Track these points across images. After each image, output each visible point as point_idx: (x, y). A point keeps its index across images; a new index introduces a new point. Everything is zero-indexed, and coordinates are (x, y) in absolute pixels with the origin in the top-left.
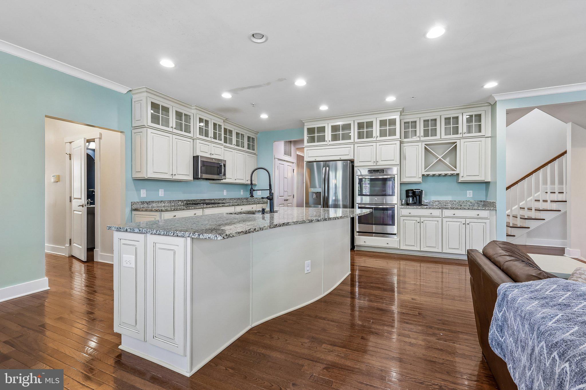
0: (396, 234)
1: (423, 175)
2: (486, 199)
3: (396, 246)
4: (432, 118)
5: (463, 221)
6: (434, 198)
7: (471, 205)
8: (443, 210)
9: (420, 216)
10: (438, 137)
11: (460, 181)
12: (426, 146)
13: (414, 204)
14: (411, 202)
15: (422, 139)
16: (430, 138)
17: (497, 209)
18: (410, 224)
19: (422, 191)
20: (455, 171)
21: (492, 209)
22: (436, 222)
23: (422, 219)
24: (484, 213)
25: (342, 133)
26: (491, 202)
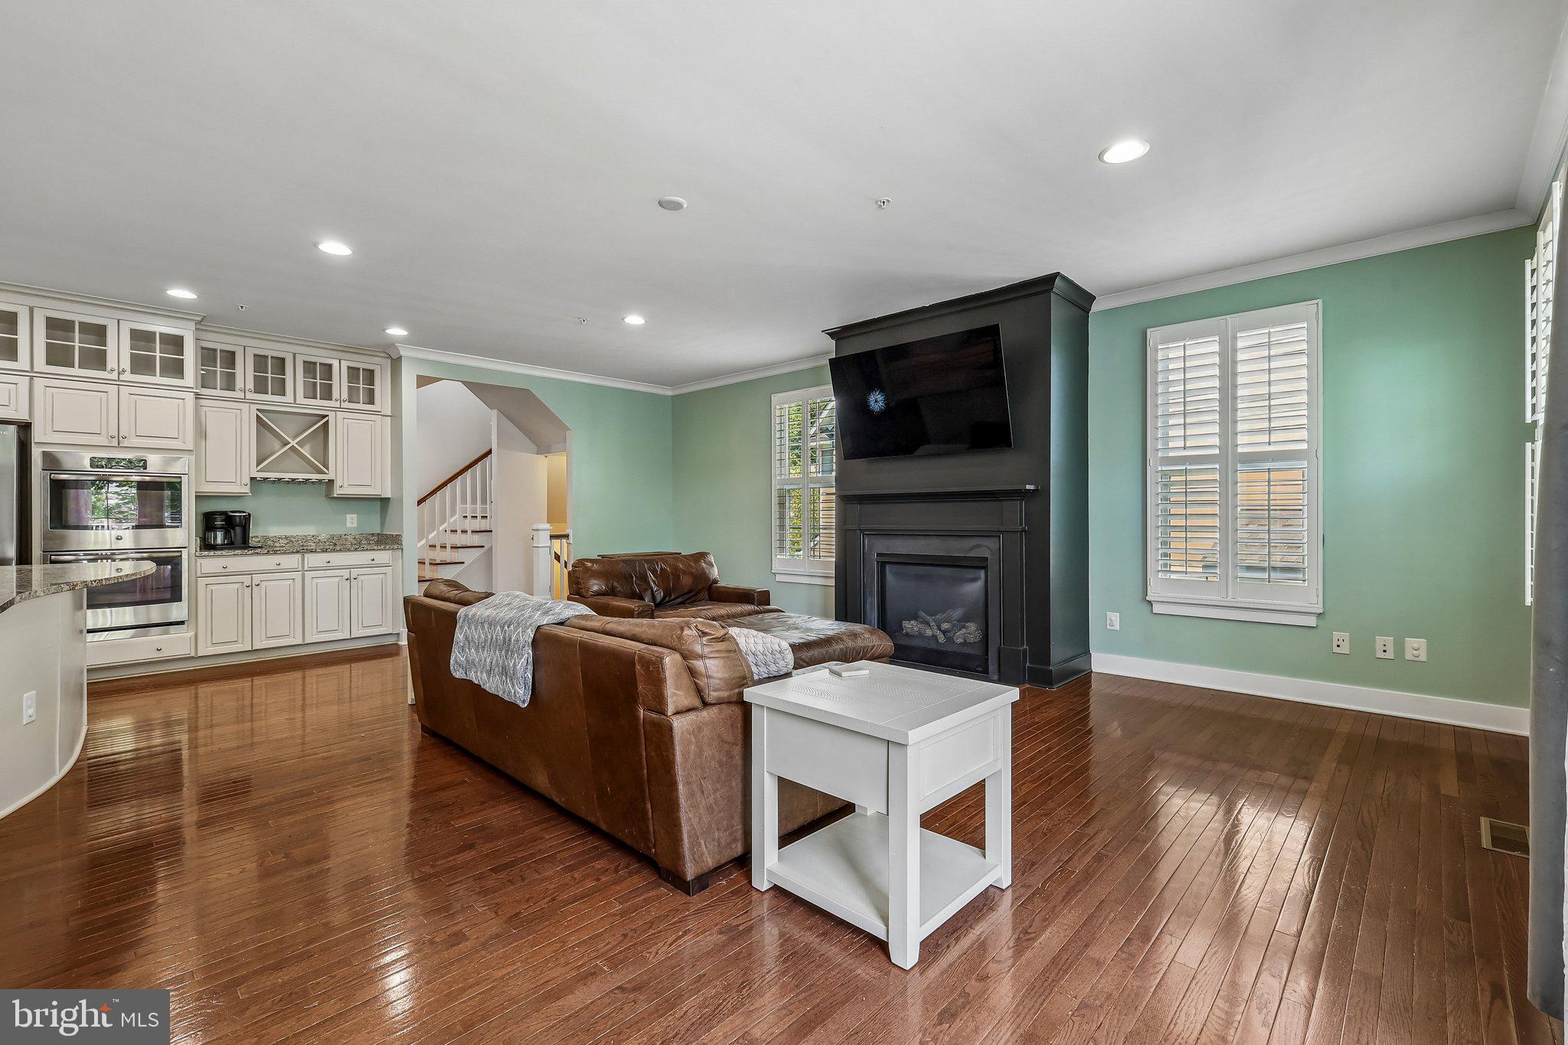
0: (183, 622)
1: (252, 479)
2: (382, 530)
3: (185, 650)
4: (274, 355)
5: (346, 573)
6: (274, 531)
7: (354, 542)
8: (305, 555)
9: (251, 572)
10: (289, 398)
11: (335, 496)
12: (258, 413)
13: (230, 545)
14: (219, 541)
16: (269, 397)
17: (404, 548)
18: (226, 592)
19: (249, 515)
20: (326, 474)
21: (396, 547)
22: (290, 582)
23: (257, 579)
24: (383, 556)
26: (392, 535)
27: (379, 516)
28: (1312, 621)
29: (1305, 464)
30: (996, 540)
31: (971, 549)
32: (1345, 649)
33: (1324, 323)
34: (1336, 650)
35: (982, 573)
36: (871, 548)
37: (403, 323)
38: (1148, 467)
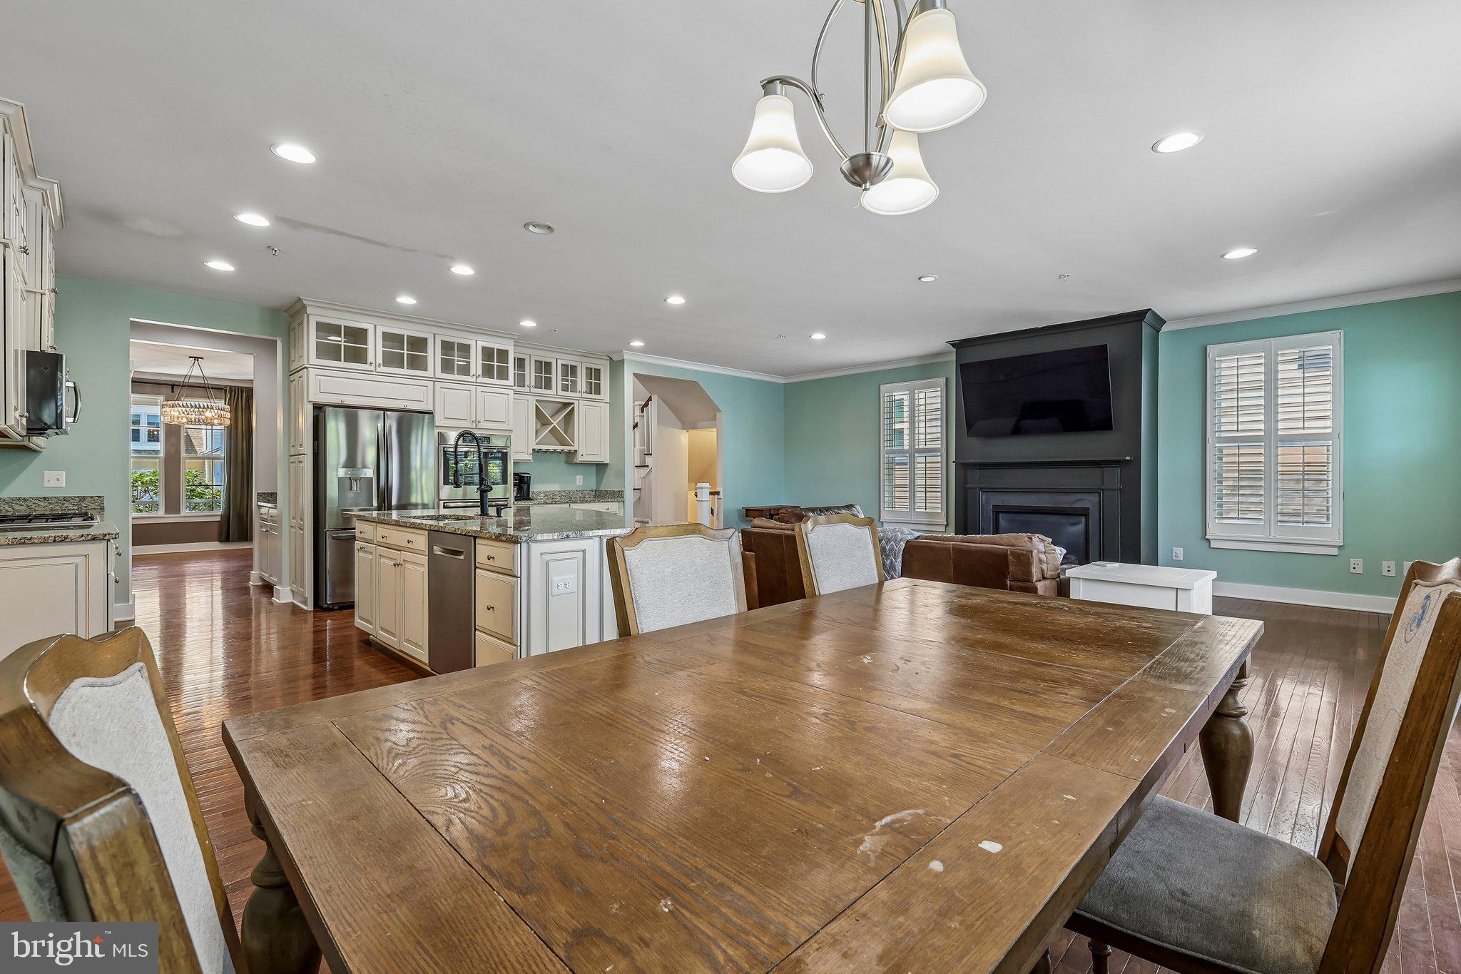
1: (533, 450)
4: (544, 360)
6: (542, 488)
7: (581, 496)
10: (552, 391)
11: (577, 461)
12: (537, 403)
13: (524, 497)
15: (534, 390)
16: (543, 391)
19: (530, 476)
20: (572, 446)
21: (620, 500)
25: (404, 353)
26: (614, 491)
27: (594, 478)
28: (1335, 551)
29: (1330, 443)
30: (1097, 495)
31: (1075, 502)
32: (1359, 570)
33: (1344, 346)
34: (1352, 571)
35: (1083, 519)
36: (987, 501)
37: (641, 338)
38: (1208, 444)
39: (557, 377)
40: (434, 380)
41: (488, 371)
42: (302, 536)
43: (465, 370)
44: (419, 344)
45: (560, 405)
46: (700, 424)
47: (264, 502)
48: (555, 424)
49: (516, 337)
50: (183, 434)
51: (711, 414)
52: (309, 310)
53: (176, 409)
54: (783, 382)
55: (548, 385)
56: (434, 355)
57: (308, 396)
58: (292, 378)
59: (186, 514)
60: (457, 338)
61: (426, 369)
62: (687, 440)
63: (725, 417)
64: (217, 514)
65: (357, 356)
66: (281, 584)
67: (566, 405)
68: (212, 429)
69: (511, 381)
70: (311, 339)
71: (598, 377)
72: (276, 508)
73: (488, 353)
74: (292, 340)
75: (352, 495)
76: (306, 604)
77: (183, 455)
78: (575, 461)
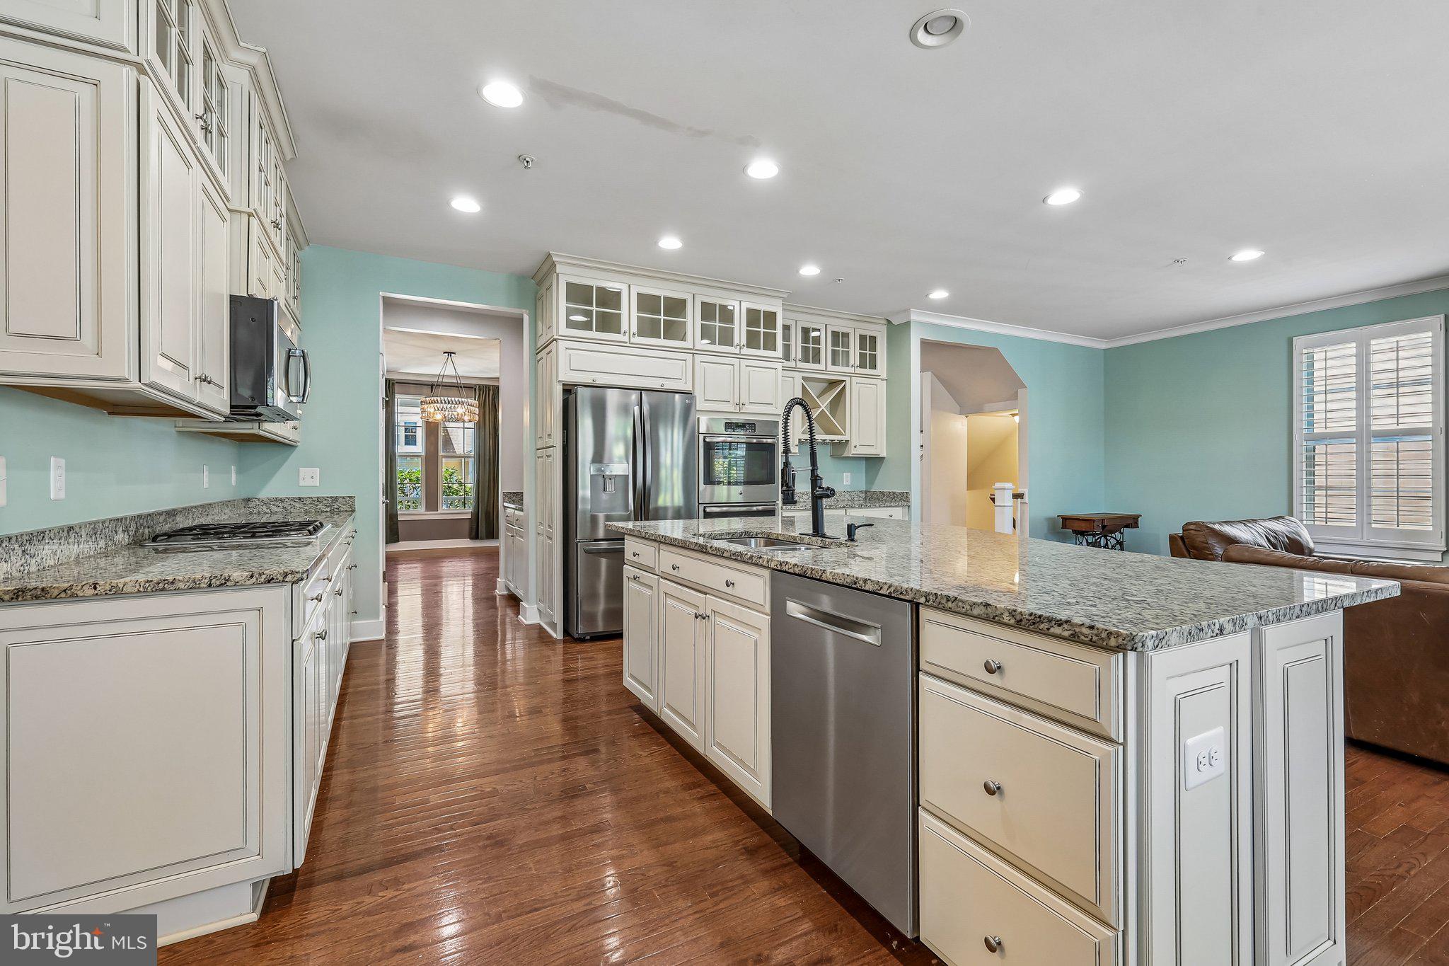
25: (660, 319)
39: (826, 349)
40: (694, 352)
41: (752, 341)
42: (551, 547)
43: (727, 338)
44: (676, 307)
45: (825, 385)
46: (987, 406)
47: (510, 503)
48: (823, 407)
49: (785, 296)
50: (441, 434)
51: (1011, 390)
52: (559, 269)
53: (432, 405)
54: (1104, 346)
55: (817, 359)
56: (693, 320)
57: (557, 376)
58: (539, 356)
59: (444, 511)
60: (717, 298)
61: (684, 339)
62: (966, 428)
63: (1031, 395)
64: (467, 512)
65: (609, 323)
66: (527, 602)
67: (833, 384)
68: (464, 428)
69: (779, 353)
70: (560, 303)
71: (873, 348)
72: (522, 510)
73: (753, 317)
74: (539, 312)
75: (608, 498)
76: (555, 631)
77: (441, 453)
78: (845, 455)
